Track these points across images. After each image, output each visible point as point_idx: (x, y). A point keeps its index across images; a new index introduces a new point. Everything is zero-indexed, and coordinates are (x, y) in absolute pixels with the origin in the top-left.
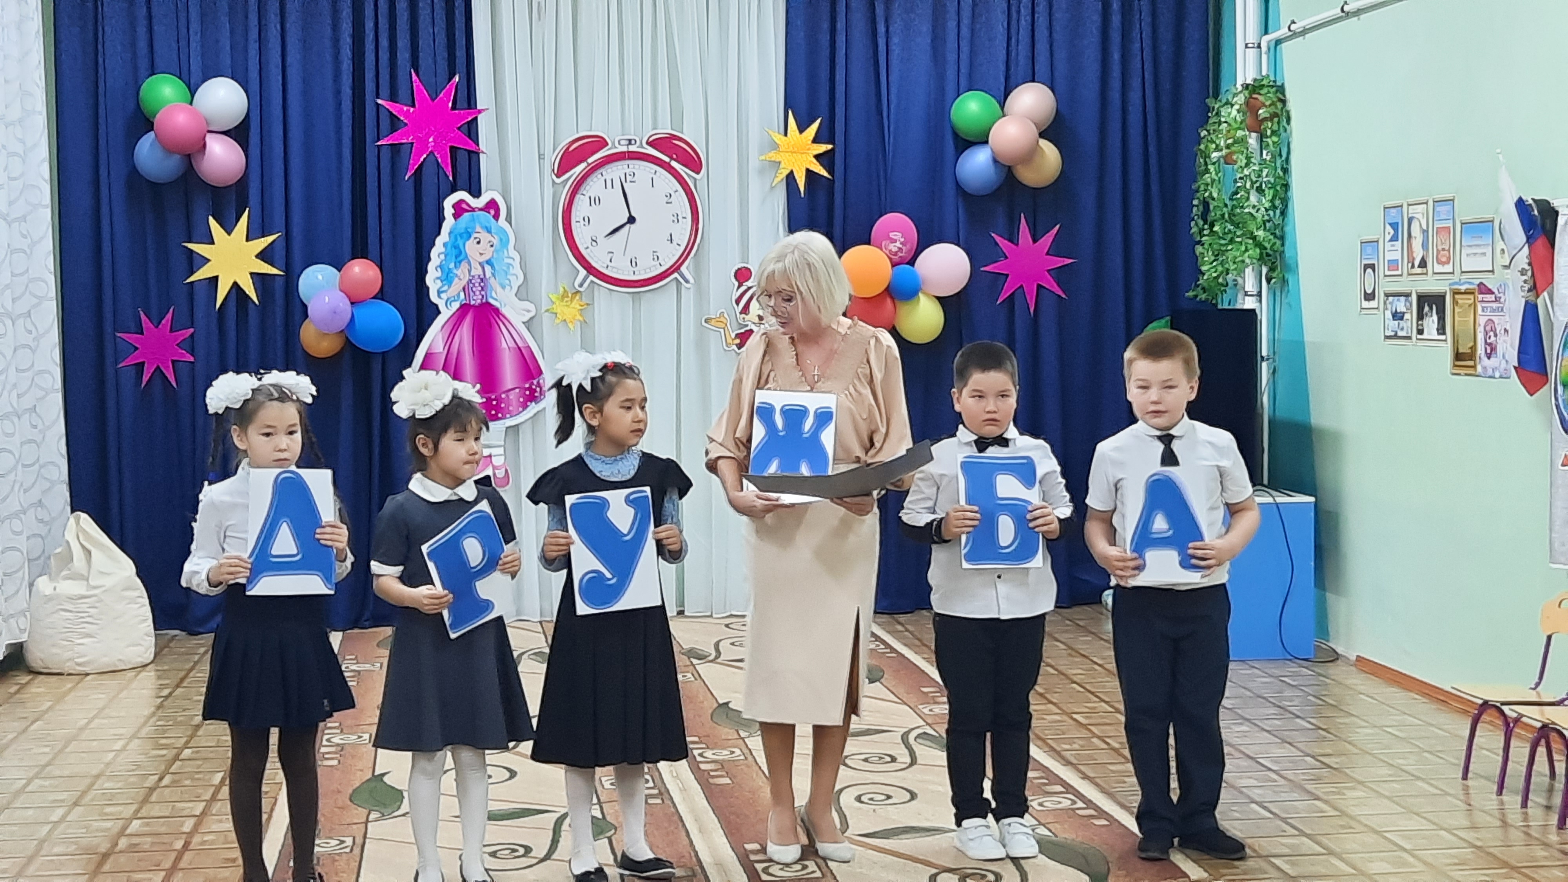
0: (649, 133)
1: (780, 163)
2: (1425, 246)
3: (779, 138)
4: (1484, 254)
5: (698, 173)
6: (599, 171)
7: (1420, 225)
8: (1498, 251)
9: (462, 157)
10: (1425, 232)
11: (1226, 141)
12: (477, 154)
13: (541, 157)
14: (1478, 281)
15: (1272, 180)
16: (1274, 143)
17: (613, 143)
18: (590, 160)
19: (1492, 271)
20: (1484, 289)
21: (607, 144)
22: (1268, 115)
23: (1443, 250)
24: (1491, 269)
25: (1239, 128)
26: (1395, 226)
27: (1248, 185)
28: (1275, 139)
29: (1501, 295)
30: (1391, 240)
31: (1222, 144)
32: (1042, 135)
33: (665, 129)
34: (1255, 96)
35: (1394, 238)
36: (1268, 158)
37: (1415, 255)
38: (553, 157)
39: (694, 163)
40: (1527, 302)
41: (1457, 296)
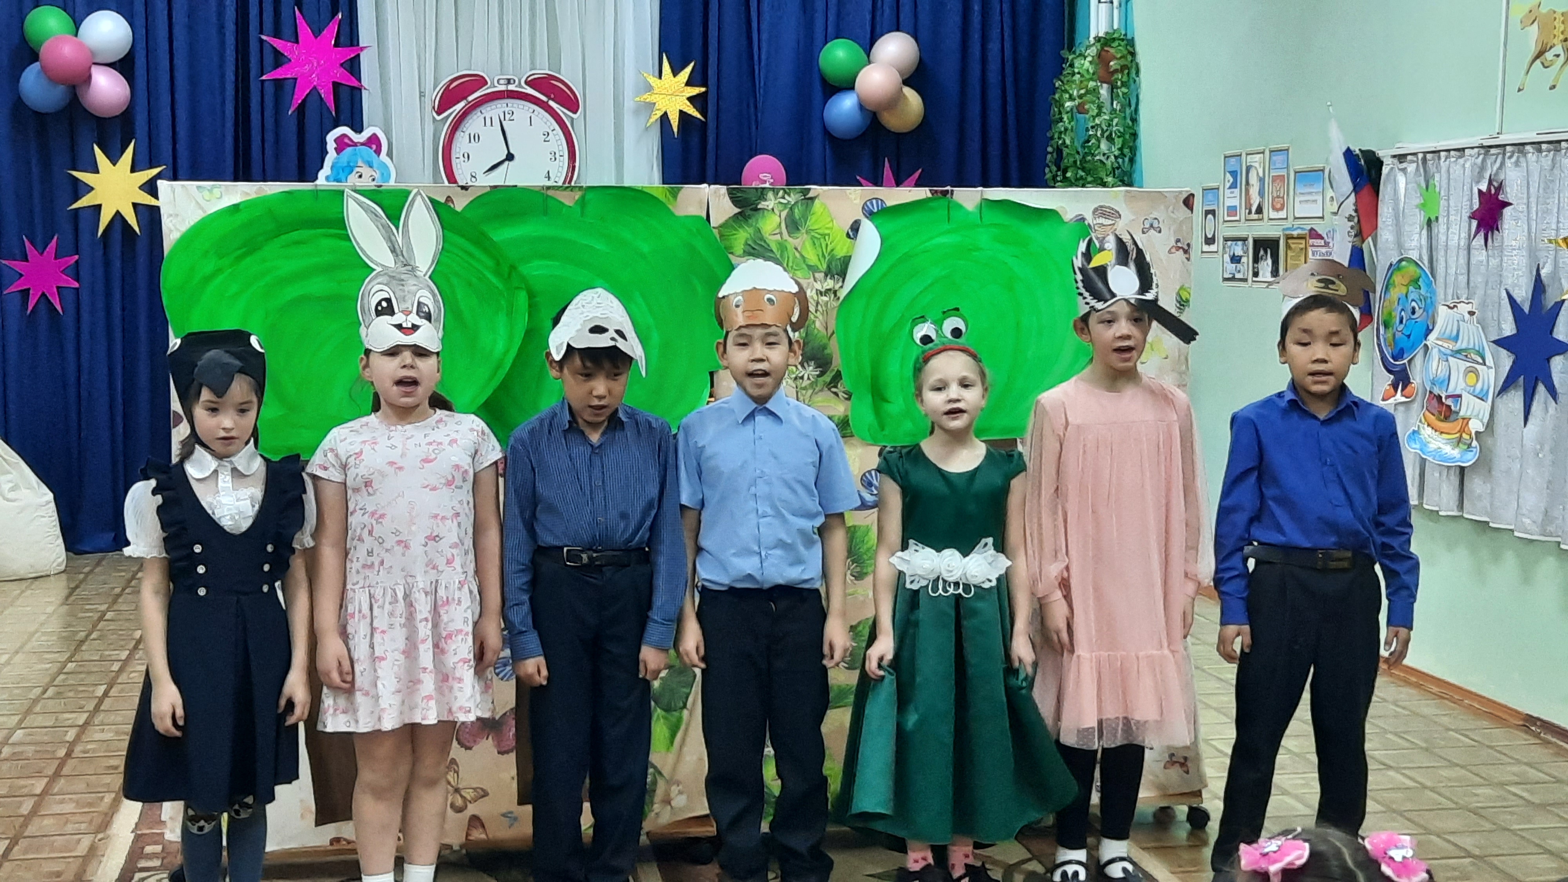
0: (527, 73)
1: (655, 104)
2: (1261, 193)
3: (653, 80)
4: (1315, 201)
5: (575, 112)
6: (478, 110)
7: (1258, 173)
8: (1328, 198)
9: (344, 94)
10: (1262, 180)
11: (1078, 91)
12: (359, 90)
13: (422, 95)
14: (1309, 227)
15: (1122, 130)
16: (1124, 94)
17: (492, 83)
18: (470, 98)
19: (1322, 218)
20: (1314, 234)
21: (486, 83)
22: (1119, 67)
23: (1278, 197)
24: (1321, 215)
25: (1092, 79)
26: (1234, 174)
27: (1099, 135)
28: (1124, 90)
29: (1330, 240)
30: (1230, 188)
31: (1075, 93)
32: (906, 82)
33: (542, 70)
34: (1106, 49)
35: (1233, 186)
36: (1118, 108)
37: (1252, 202)
38: (434, 95)
39: (572, 104)
40: (1353, 246)
41: (1290, 241)
